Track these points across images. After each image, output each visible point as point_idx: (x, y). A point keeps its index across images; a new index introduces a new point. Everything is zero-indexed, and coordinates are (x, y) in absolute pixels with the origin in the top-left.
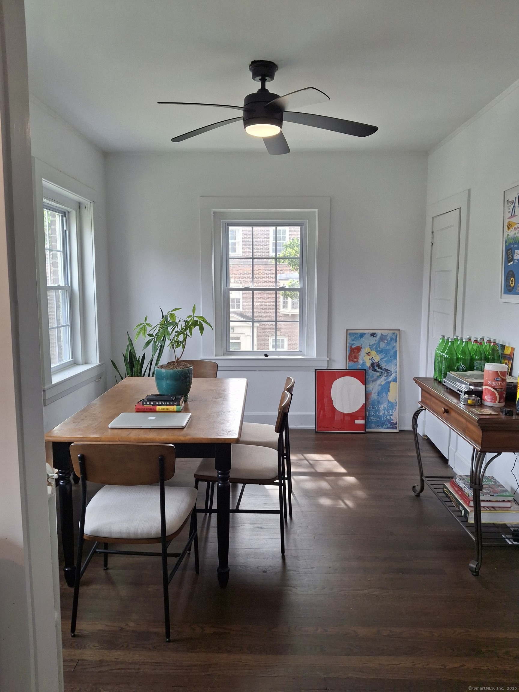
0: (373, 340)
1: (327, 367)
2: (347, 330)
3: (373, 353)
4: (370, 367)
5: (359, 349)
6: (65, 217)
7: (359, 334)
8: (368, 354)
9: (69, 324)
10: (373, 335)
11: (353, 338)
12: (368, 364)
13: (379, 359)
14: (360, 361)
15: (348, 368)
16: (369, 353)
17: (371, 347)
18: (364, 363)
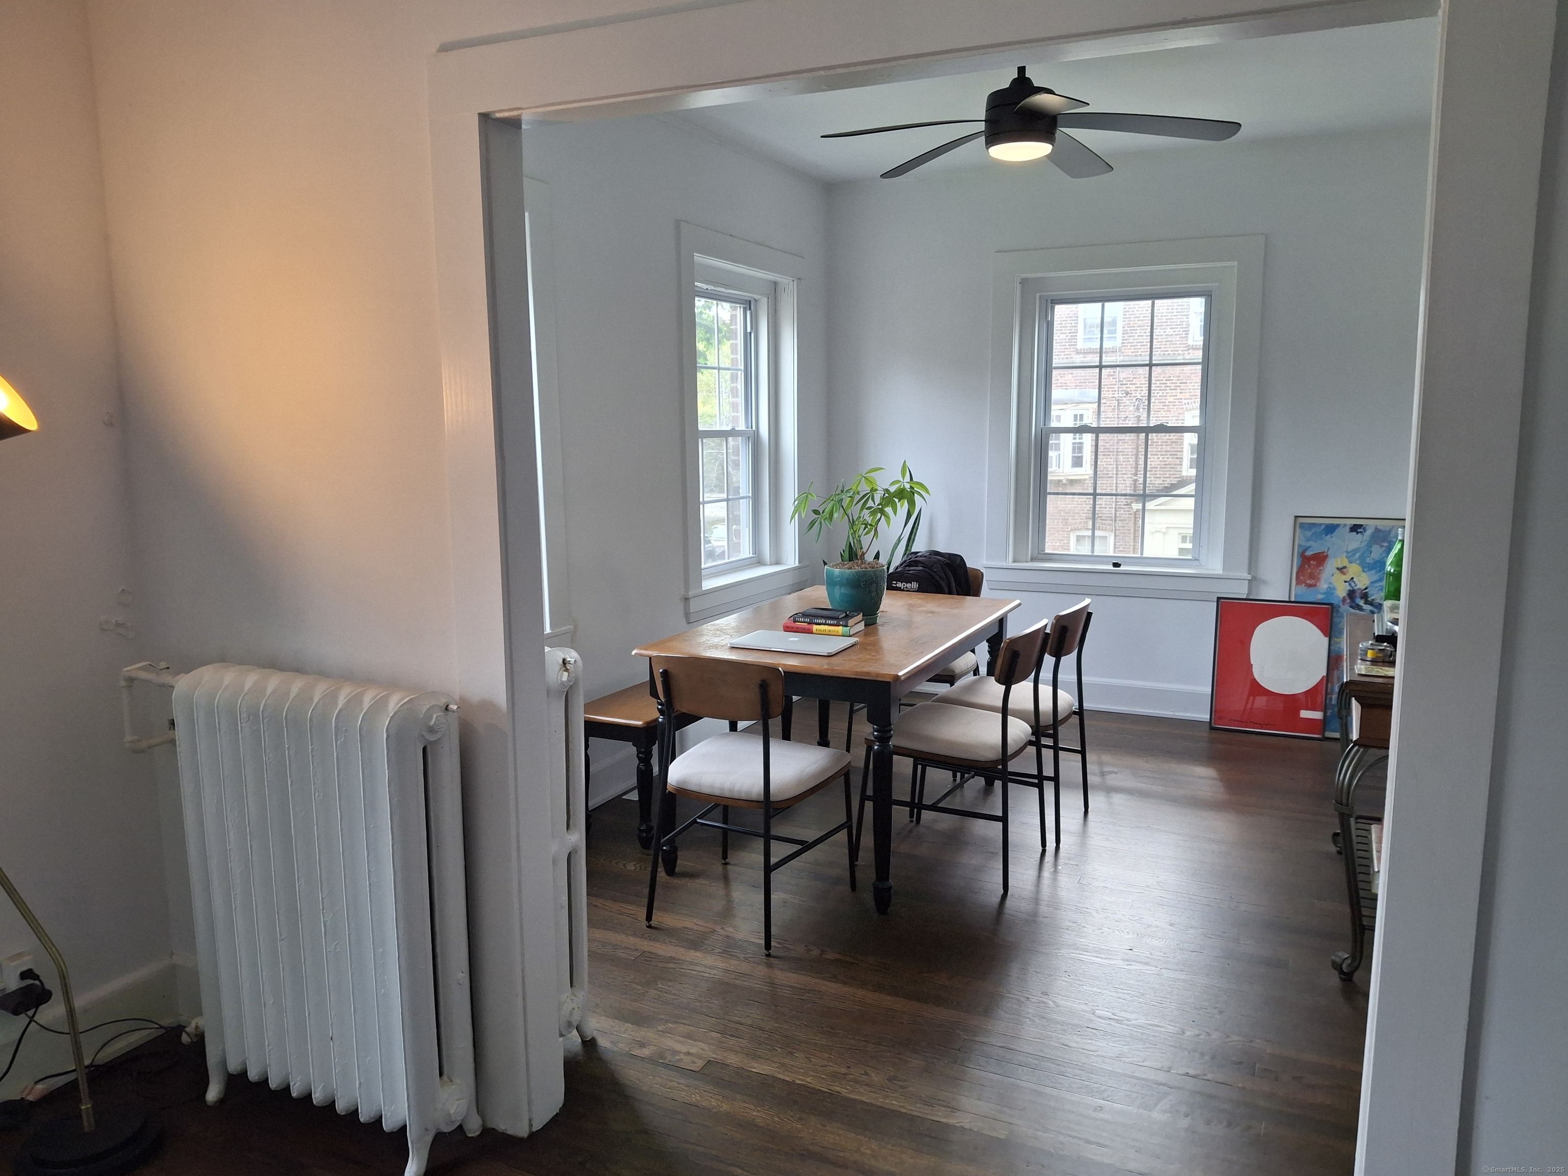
0: (1356, 541)
1: (1248, 595)
2: (1296, 517)
3: (1354, 569)
4: (1344, 600)
5: (1320, 558)
6: (750, 309)
7: (1323, 527)
8: (1342, 570)
9: (750, 495)
10: (1355, 528)
11: (1309, 534)
12: (1341, 591)
13: (1367, 583)
14: (1323, 586)
15: (1293, 599)
16: (1345, 567)
17: (1350, 555)
18: (1331, 590)
